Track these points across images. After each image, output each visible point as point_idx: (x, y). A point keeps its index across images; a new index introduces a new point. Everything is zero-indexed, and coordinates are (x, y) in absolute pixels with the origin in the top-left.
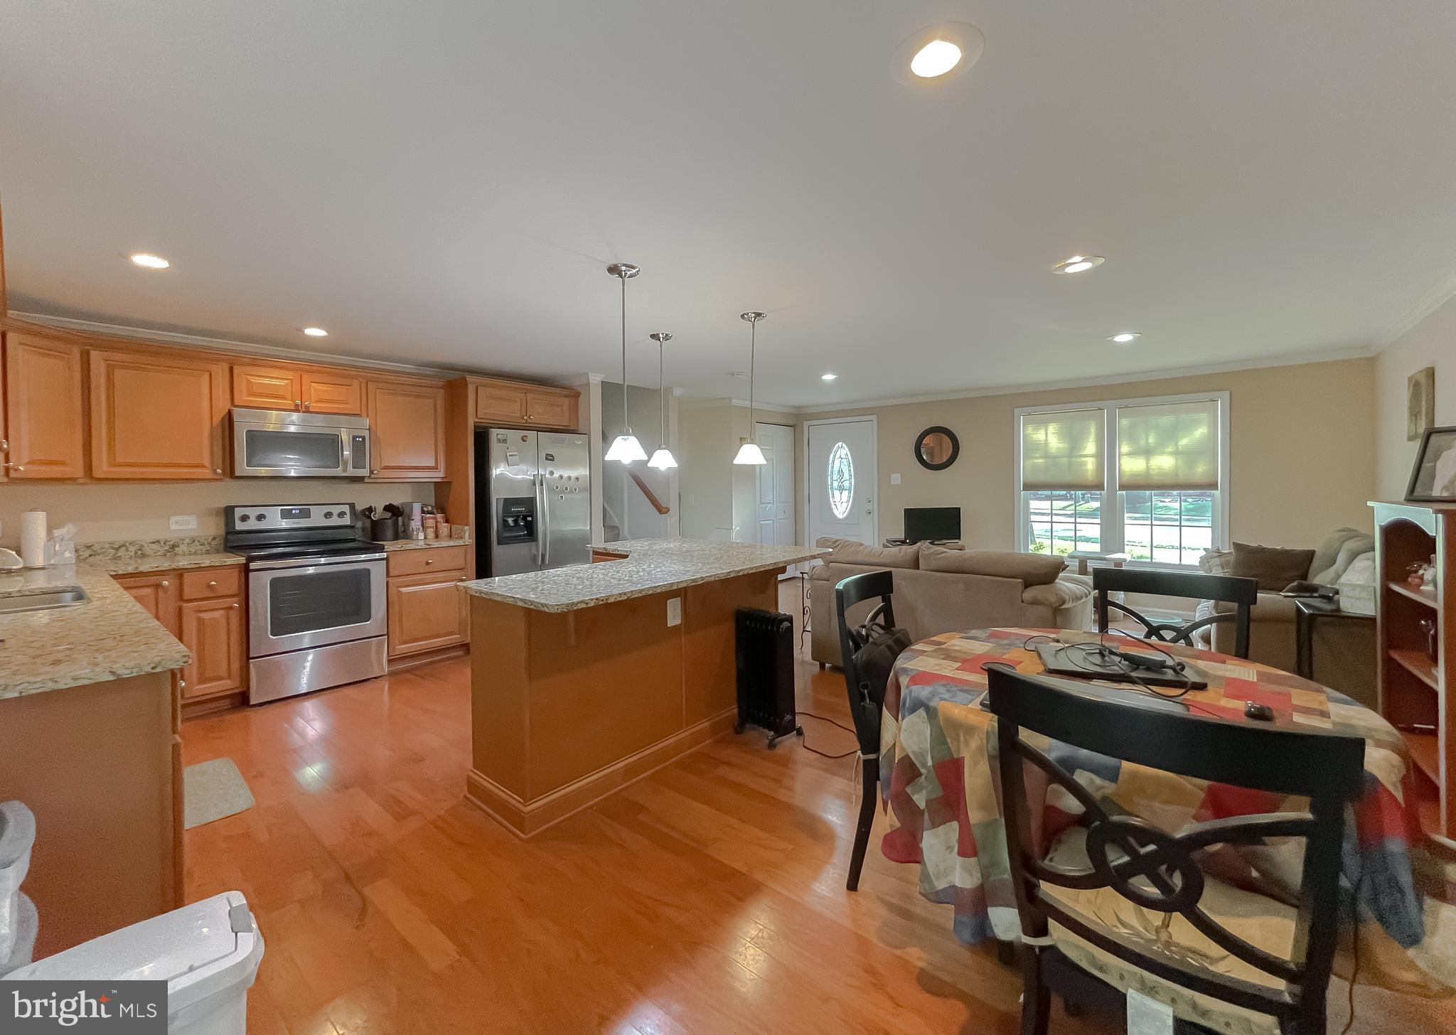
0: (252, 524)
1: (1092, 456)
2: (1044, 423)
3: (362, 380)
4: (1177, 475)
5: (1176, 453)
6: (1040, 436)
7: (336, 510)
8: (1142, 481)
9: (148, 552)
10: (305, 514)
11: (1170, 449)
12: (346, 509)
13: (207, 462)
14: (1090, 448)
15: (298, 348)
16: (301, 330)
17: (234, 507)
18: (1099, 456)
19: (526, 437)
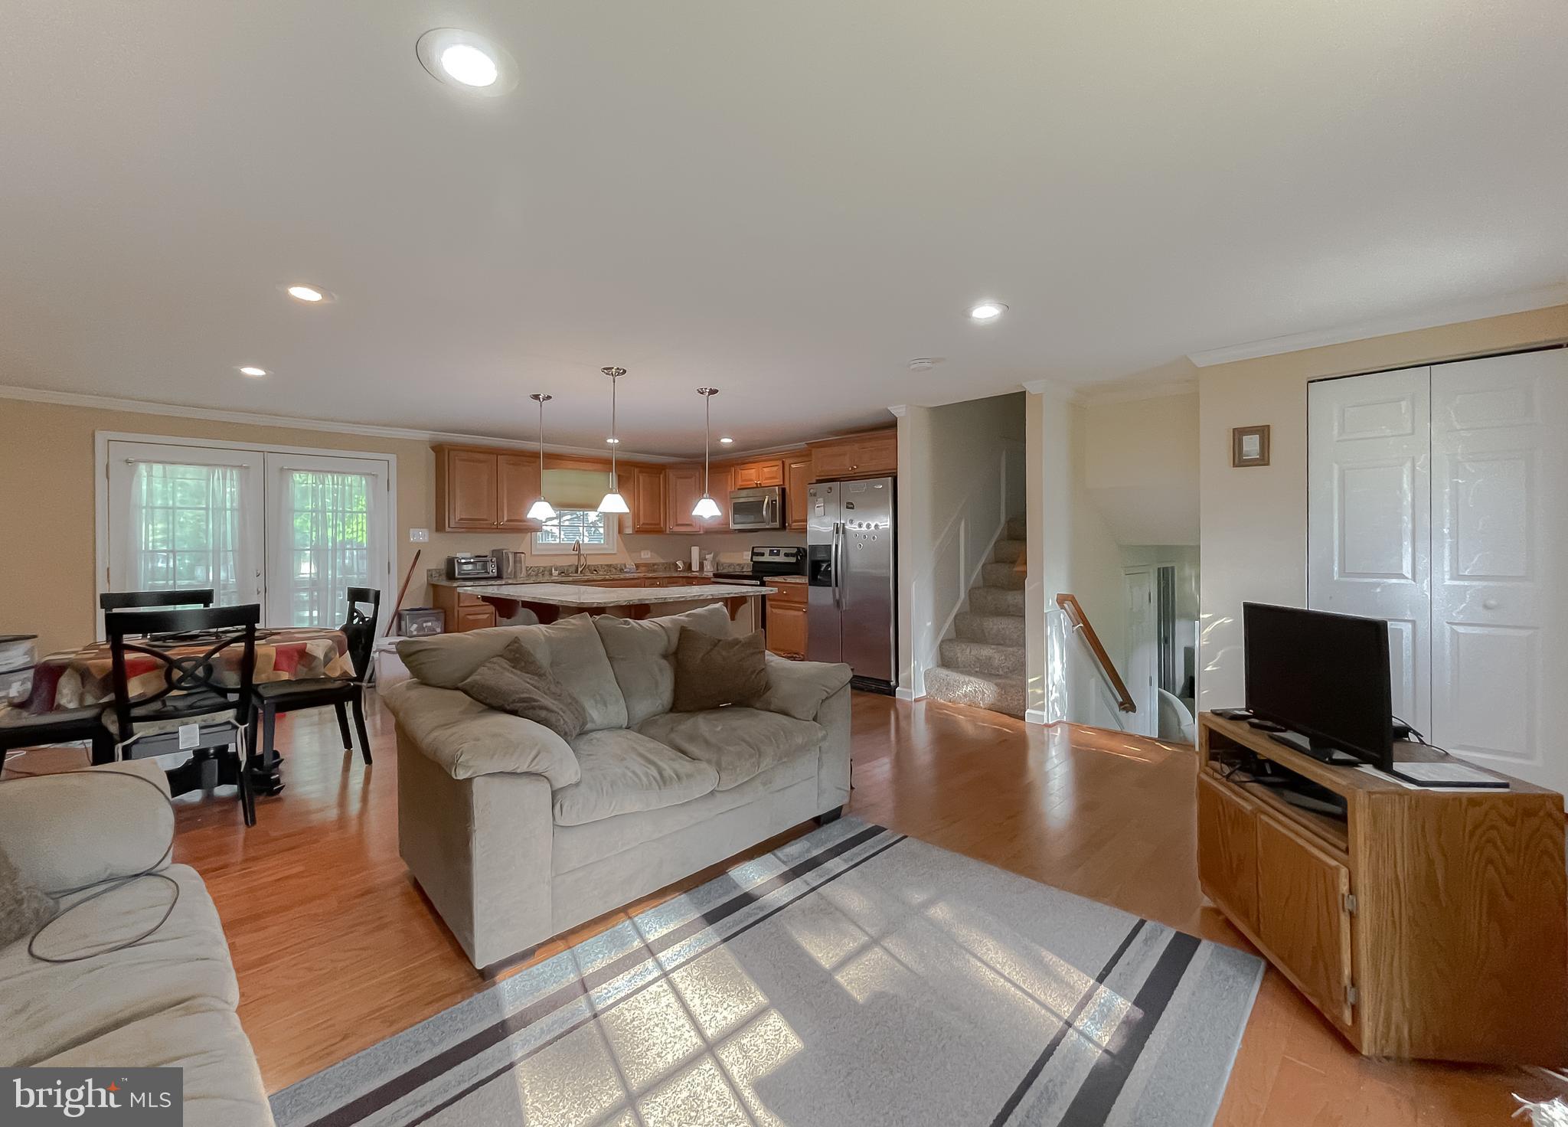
0: (760, 559)
3: (783, 460)
7: (790, 551)
9: (736, 570)
10: (778, 554)
15: (727, 452)
17: (755, 547)
19: (830, 488)
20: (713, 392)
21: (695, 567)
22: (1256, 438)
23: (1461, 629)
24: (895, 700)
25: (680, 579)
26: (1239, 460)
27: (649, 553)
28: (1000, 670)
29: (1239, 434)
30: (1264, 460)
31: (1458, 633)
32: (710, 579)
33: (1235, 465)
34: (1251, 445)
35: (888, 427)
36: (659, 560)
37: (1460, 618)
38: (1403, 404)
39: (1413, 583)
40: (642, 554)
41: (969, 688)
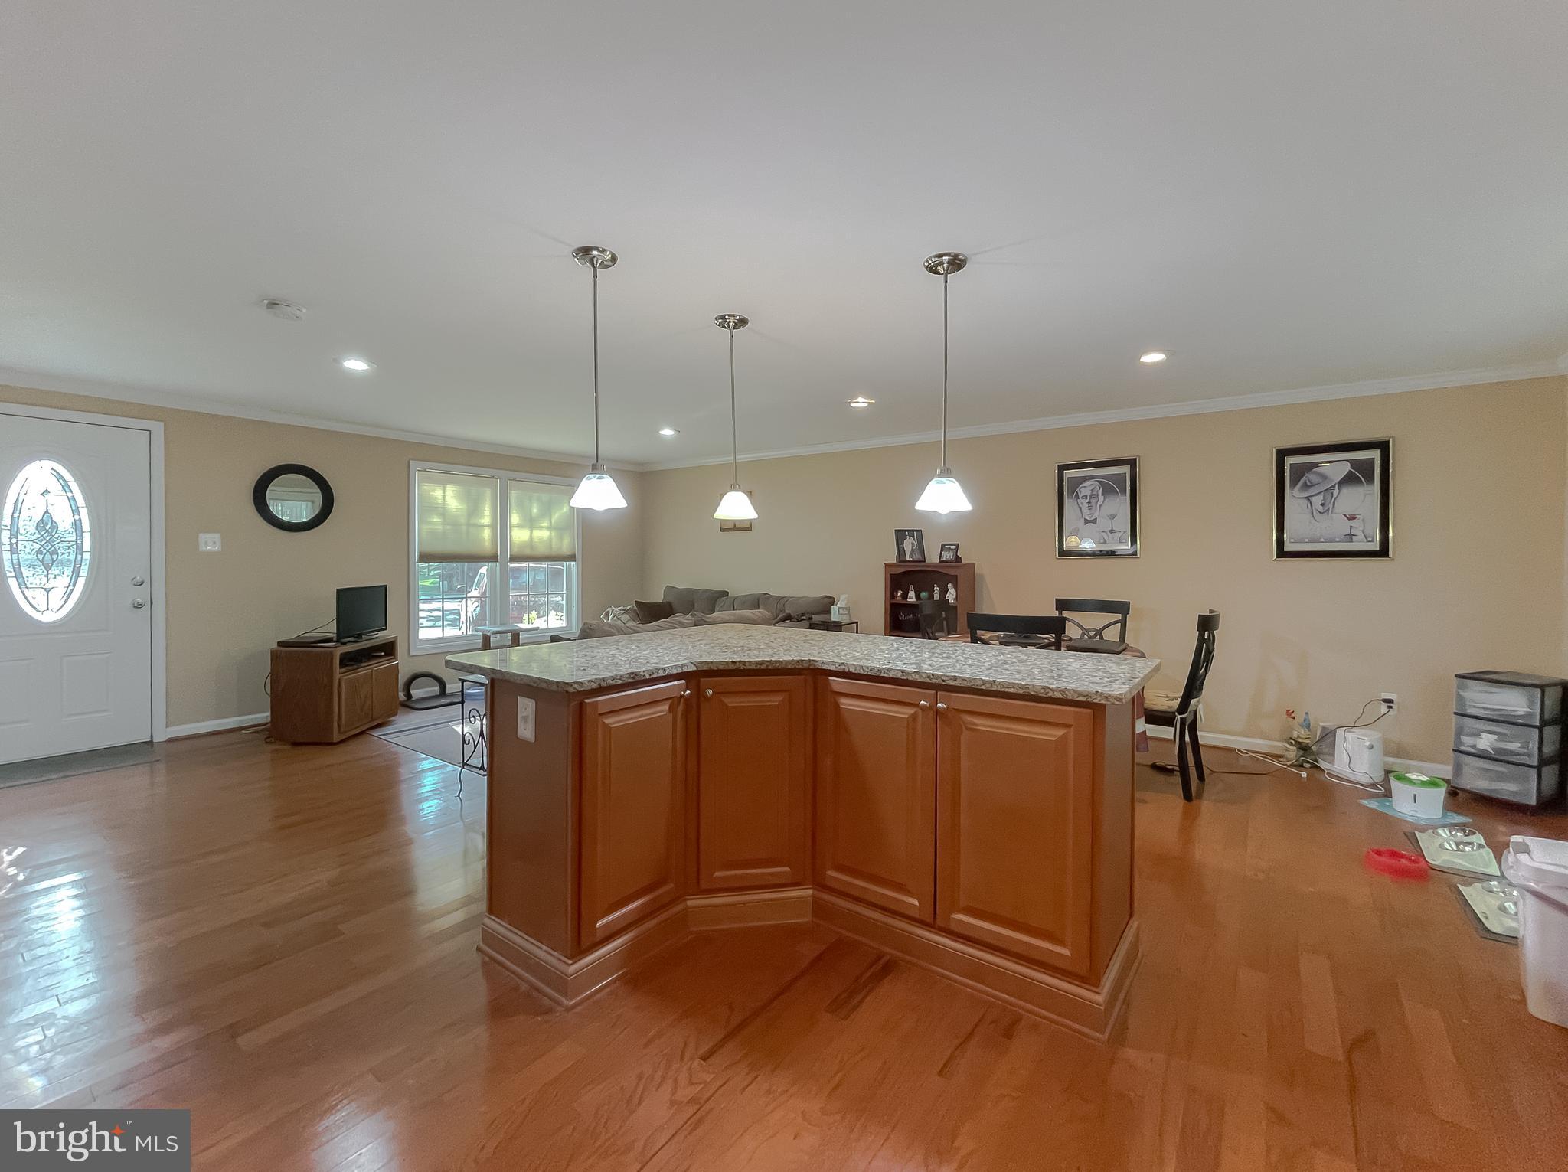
1: (488, 526)
2: (443, 483)
4: (551, 548)
5: (549, 528)
6: (438, 493)
8: (528, 552)
11: (545, 524)
14: (486, 519)
18: (493, 526)
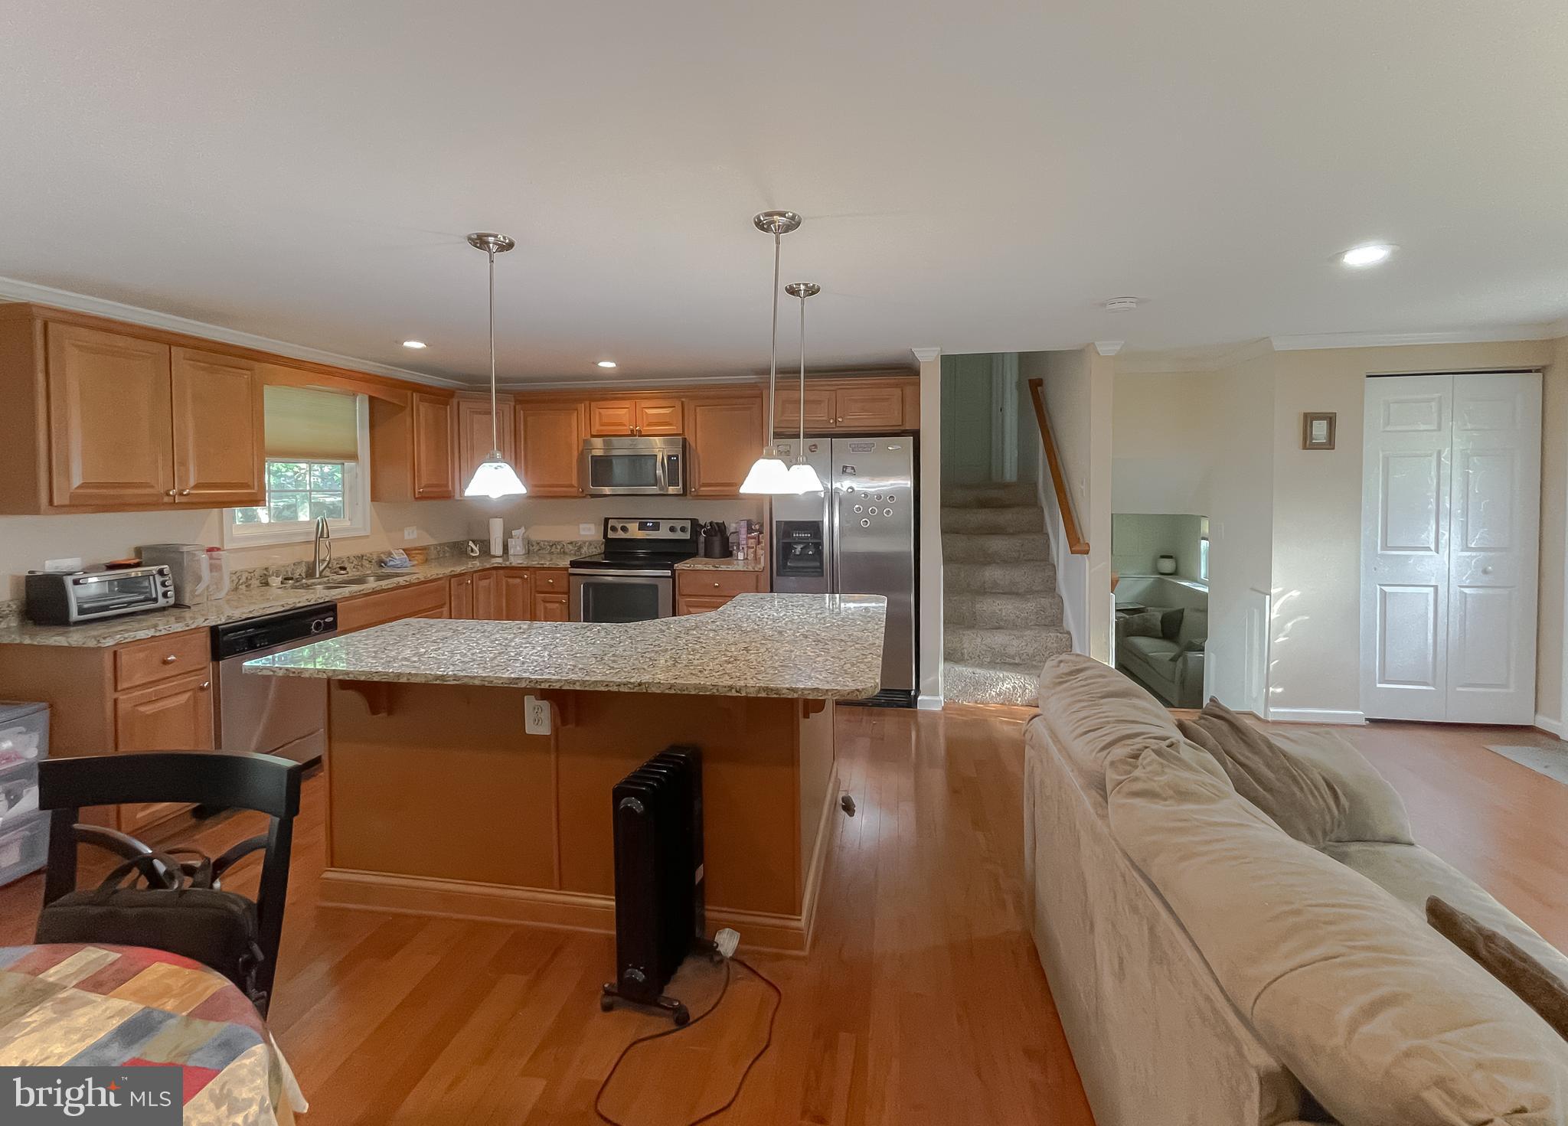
0: (620, 535)
3: (683, 400)
7: (678, 525)
9: (567, 550)
10: (656, 527)
12: (688, 524)
13: (575, 482)
15: (602, 380)
16: (595, 363)
17: (609, 518)
19: (815, 446)
20: (812, 291)
21: (497, 549)
22: (1324, 423)
23: (1467, 591)
24: (916, 712)
25: (494, 572)
26: (1308, 443)
27: (415, 532)
28: (1017, 658)
29: (1309, 419)
30: (1330, 444)
31: (1466, 594)
32: (566, 569)
33: (1305, 447)
34: (1320, 429)
35: (905, 371)
36: (429, 541)
37: (1467, 583)
38: (1433, 404)
39: (1436, 554)
40: (406, 533)
41: (1005, 685)
